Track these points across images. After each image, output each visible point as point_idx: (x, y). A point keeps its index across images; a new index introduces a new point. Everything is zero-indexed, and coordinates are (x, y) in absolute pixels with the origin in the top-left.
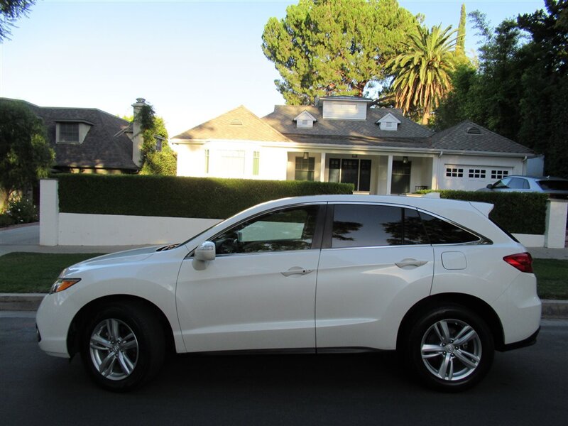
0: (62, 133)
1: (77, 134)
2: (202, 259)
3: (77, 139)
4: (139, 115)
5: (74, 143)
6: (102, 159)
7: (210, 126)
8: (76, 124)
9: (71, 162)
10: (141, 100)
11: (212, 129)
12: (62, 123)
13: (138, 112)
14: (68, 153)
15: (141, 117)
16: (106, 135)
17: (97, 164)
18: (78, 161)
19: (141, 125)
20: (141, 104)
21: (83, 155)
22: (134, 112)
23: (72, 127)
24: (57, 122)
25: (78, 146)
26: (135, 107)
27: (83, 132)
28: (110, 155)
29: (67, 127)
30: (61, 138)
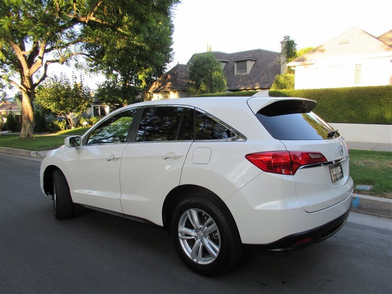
0: (238, 68)
1: (246, 68)
3: (246, 71)
4: (285, 48)
5: (244, 74)
6: (259, 82)
7: (322, 48)
8: (245, 61)
9: (241, 86)
10: (287, 37)
11: (322, 51)
12: (237, 62)
13: (284, 46)
14: (240, 80)
15: (286, 50)
16: (263, 66)
17: (256, 86)
18: (245, 85)
19: (286, 55)
20: (286, 40)
21: (249, 81)
22: (282, 47)
23: (243, 63)
24: (235, 62)
25: (246, 76)
26: (282, 43)
27: (250, 65)
28: (264, 79)
29: (240, 63)
30: (237, 72)
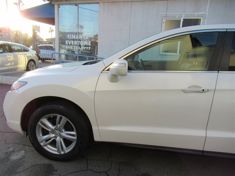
2: (116, 74)
